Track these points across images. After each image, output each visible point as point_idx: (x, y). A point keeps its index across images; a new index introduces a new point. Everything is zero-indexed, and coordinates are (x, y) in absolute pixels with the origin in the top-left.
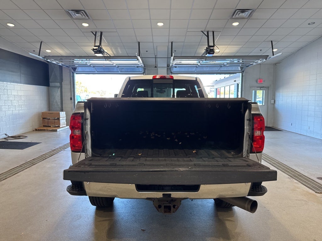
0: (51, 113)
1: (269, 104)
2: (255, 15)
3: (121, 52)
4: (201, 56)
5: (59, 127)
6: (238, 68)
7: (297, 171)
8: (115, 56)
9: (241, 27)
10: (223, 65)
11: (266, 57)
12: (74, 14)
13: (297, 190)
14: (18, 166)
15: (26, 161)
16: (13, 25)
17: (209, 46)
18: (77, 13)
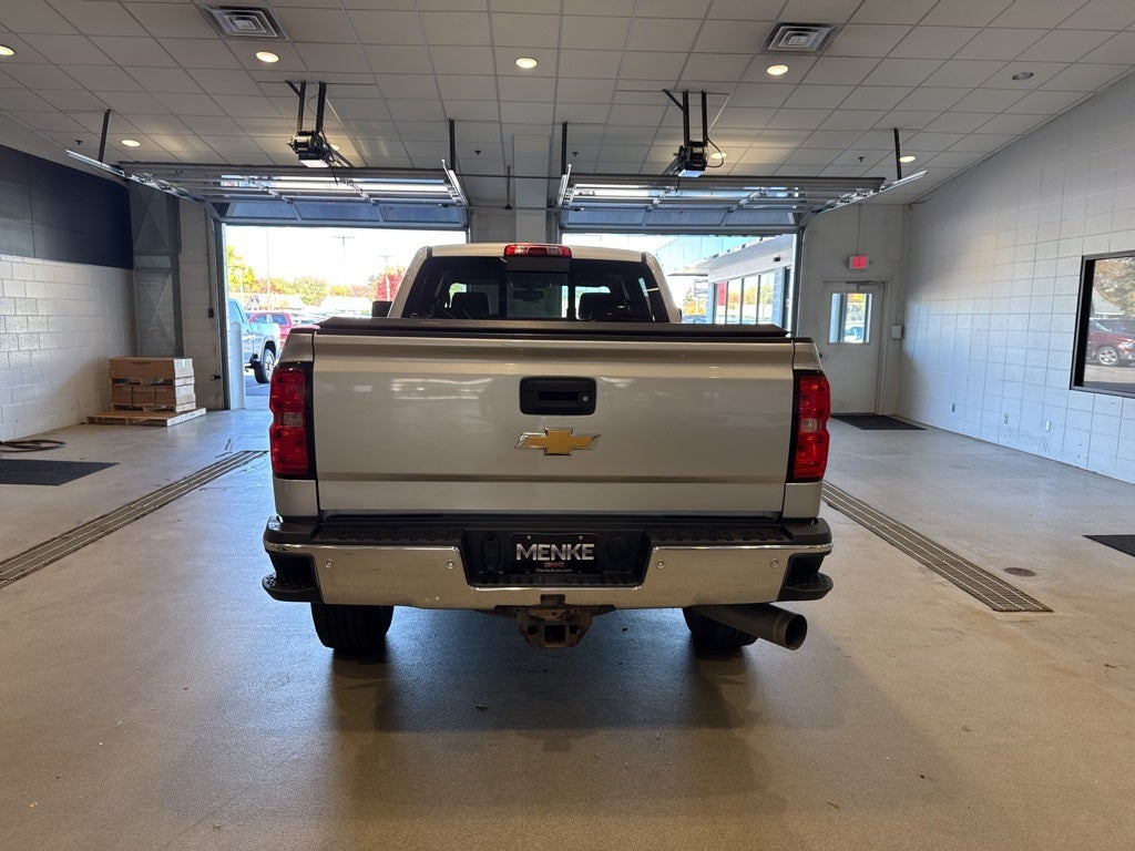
0: (141, 363)
1: (885, 341)
2: (841, 43)
3: (386, 153)
4: (663, 176)
5: (171, 411)
6: (787, 216)
7: (948, 551)
8: (368, 168)
9: (797, 82)
10: (736, 207)
11: (876, 183)
12: (229, 22)
13: (941, 601)
14: (54, 539)
15: (79, 522)
16: (10, 53)
17: (690, 144)
18: (239, 19)
